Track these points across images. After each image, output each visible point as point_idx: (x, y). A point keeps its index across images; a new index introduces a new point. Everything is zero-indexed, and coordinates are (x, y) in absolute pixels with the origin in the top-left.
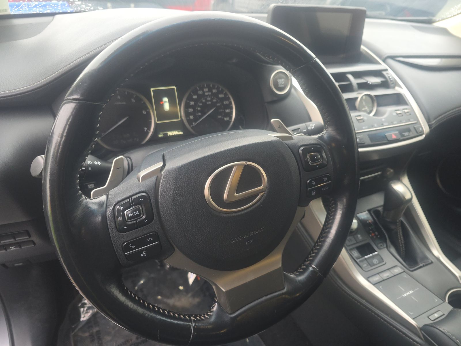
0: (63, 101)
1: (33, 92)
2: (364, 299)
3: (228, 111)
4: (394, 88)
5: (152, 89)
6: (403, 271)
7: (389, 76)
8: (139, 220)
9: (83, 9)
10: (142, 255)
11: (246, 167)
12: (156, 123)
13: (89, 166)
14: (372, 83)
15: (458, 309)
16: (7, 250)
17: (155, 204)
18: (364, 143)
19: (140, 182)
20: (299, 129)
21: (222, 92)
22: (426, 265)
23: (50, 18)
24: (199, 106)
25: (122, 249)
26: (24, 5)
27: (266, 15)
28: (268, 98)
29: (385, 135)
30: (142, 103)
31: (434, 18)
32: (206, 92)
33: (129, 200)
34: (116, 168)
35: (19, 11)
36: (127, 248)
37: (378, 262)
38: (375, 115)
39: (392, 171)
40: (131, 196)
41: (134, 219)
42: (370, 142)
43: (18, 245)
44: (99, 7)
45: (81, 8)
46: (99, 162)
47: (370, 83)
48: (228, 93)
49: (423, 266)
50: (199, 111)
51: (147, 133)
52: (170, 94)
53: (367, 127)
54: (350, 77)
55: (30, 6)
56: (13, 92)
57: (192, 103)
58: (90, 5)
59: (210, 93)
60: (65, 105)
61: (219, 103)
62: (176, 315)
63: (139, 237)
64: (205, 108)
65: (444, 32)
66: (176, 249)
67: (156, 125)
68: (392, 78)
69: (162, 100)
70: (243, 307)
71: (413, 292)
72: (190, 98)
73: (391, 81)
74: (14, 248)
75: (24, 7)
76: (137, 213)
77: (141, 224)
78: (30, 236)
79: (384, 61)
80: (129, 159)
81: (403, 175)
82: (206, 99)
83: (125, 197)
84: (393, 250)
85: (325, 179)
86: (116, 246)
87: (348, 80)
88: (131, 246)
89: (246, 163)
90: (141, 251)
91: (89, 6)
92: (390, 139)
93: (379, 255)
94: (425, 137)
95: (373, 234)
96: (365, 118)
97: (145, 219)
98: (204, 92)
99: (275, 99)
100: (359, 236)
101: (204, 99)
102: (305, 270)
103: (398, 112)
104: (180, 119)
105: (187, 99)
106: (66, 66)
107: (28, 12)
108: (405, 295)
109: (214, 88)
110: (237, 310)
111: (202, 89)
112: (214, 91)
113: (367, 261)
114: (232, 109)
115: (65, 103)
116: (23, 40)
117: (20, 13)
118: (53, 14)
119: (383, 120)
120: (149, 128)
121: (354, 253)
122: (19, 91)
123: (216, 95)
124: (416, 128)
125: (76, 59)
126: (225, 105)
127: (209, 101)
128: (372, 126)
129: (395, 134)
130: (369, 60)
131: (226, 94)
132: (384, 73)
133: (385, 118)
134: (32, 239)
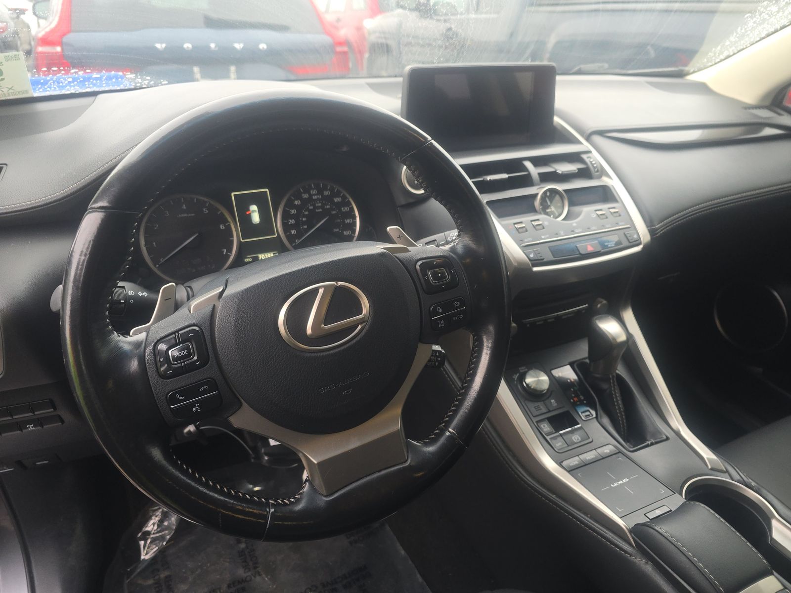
0: (87, 211)
1: (58, 202)
2: (554, 493)
3: (348, 221)
4: (600, 177)
5: (233, 194)
6: (618, 451)
7: (591, 160)
8: (188, 362)
9: (138, 85)
10: (194, 410)
11: (337, 289)
12: (240, 241)
13: (131, 297)
14: (562, 172)
15: (695, 502)
16: (22, 431)
17: (210, 341)
18: (543, 259)
19: (192, 312)
20: (435, 240)
21: (337, 194)
22: (656, 443)
23: (91, 99)
24: (304, 216)
25: (167, 401)
26: (52, 84)
27: (400, 79)
28: (402, 201)
29: (577, 247)
30: (219, 213)
31: (687, 69)
32: (314, 195)
33: (175, 335)
34: (165, 299)
35: (46, 91)
36: (173, 400)
37: (580, 439)
38: (564, 219)
39: (605, 302)
40: (177, 331)
41: (182, 361)
42: (552, 257)
43: (39, 422)
44: (162, 81)
45: (136, 83)
46: (145, 293)
47: (559, 172)
48: (348, 196)
49: (652, 444)
50: (304, 223)
51: (228, 257)
52: (260, 200)
53: (548, 236)
54: (528, 164)
55: (61, 84)
56: (31, 204)
57: (293, 212)
58: (149, 78)
59: (320, 197)
60: (88, 215)
61: (334, 210)
62: (247, 496)
63: (189, 385)
64: (313, 218)
65: (703, 88)
66: (245, 404)
67: (240, 245)
68: (595, 163)
69: (248, 210)
70: (345, 486)
71: (628, 480)
72: (290, 205)
73: (595, 168)
74: (32, 427)
75: (52, 86)
76: (185, 352)
77: (192, 368)
78: (55, 409)
79: (588, 138)
80: (189, 289)
81: (625, 307)
82: (314, 205)
83: (169, 332)
84: (606, 421)
85: (457, 304)
86: (158, 397)
87: (526, 169)
88: (178, 396)
89: (337, 283)
90: (193, 405)
91: (148, 80)
92: (583, 252)
93: (583, 428)
94: (644, 249)
95: (576, 399)
96: (546, 223)
97: (196, 361)
98: (311, 196)
99: (411, 200)
100: (553, 401)
101: (311, 205)
102: (438, 436)
103: (599, 213)
104: (276, 236)
105: (285, 206)
106: (103, 166)
107: (57, 92)
108: (615, 484)
109: (326, 190)
110: (337, 491)
111: (307, 191)
112: (327, 193)
113: (563, 438)
114: (354, 217)
115: (88, 213)
116: (49, 132)
117: (47, 94)
118: (95, 94)
119: (575, 225)
120: (230, 250)
121: (544, 426)
122: (40, 202)
123: (329, 199)
124: (628, 235)
125: (116, 156)
126: (344, 212)
127: (318, 208)
128: (556, 234)
129: (592, 245)
130: (567, 138)
131: (344, 197)
132: (584, 157)
133: (576, 223)
134: (59, 412)
